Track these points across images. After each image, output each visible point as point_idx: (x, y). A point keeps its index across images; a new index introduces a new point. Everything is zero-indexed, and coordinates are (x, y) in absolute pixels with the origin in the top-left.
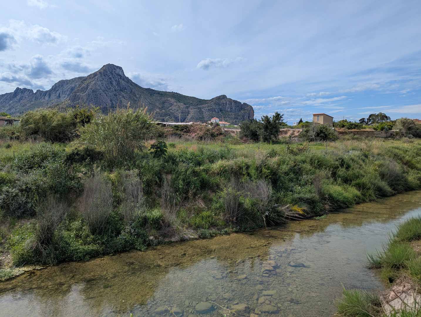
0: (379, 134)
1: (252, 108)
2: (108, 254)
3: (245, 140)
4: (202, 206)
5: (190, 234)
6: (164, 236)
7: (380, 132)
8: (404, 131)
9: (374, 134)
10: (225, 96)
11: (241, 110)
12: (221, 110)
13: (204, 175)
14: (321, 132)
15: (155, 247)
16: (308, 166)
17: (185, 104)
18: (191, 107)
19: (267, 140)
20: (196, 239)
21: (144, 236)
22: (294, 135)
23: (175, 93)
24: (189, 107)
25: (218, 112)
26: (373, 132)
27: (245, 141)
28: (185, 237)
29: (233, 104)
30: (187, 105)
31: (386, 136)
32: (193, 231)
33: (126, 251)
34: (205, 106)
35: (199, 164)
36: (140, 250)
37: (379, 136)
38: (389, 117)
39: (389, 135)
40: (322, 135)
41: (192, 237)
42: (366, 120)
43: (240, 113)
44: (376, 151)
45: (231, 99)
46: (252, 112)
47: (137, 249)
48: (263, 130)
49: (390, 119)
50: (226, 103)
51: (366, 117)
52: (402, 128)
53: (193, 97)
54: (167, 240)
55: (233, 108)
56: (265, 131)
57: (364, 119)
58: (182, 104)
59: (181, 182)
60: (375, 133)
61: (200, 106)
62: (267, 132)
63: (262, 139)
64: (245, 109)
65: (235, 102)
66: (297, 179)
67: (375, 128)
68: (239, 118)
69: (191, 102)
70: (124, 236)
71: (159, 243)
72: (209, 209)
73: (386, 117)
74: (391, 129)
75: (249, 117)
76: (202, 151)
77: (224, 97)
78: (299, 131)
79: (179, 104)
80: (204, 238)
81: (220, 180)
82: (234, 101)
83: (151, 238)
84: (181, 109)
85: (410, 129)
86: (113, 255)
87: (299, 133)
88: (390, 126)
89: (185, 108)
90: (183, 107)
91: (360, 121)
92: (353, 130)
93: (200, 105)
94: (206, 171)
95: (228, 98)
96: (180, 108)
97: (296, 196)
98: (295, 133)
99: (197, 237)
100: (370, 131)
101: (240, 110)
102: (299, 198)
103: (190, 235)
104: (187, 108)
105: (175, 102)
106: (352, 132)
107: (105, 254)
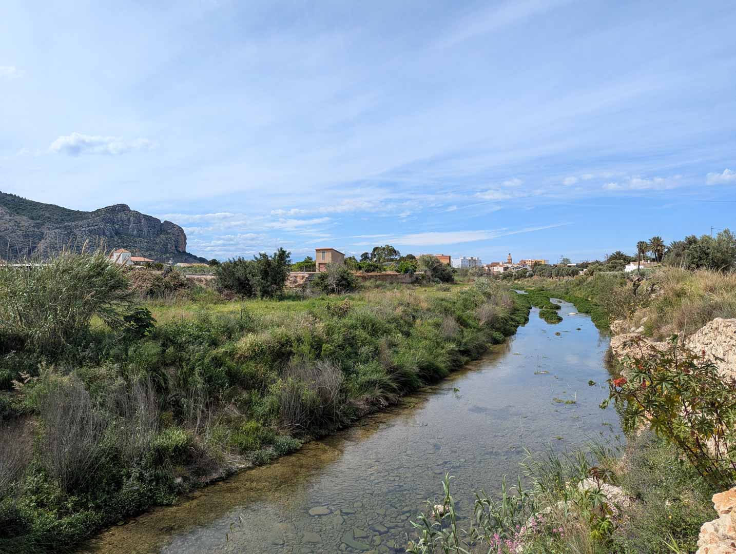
0: (404, 278)
1: (182, 231)
2: (114, 523)
3: (227, 295)
4: (235, 413)
5: (237, 462)
6: (199, 473)
7: (405, 276)
8: (429, 273)
9: (398, 279)
10: (126, 206)
11: (161, 233)
12: (117, 233)
13: (229, 362)
14: (342, 277)
15: (190, 495)
16: (362, 334)
17: (32, 219)
18: (47, 225)
19: (266, 293)
20: (249, 468)
21: (167, 479)
22: (297, 284)
23: (6, 194)
24: (43, 224)
25: (112, 237)
26: (396, 275)
27: (229, 298)
28: (232, 468)
29: (142, 221)
30: (39, 221)
31: (411, 281)
32: (239, 457)
33: (143, 512)
34: (80, 224)
35: (214, 343)
36: (169, 505)
37: (404, 281)
38: (398, 251)
39: (414, 278)
40: (344, 282)
41: (243, 466)
42: (370, 256)
43: (158, 240)
44: (425, 305)
45: (138, 213)
46: (182, 237)
47: (161, 505)
48: (258, 278)
49: (400, 254)
50: (129, 219)
51: (370, 251)
52: (426, 269)
53: (51, 205)
54: (204, 480)
55: (145, 230)
56: (262, 279)
57: (367, 253)
58: (25, 218)
59: (197, 378)
60: (399, 277)
61: (70, 224)
62: (267, 281)
63: (259, 293)
64: (169, 231)
65: (149, 219)
66: (356, 354)
67: (398, 270)
68: (157, 248)
69: (47, 215)
70: (131, 486)
71: (195, 487)
72: (250, 417)
73: (395, 251)
74: (415, 271)
75: (176, 247)
76: (206, 320)
77: (123, 208)
78: (303, 277)
79: (18, 218)
80: (261, 464)
81: (256, 367)
82: (145, 216)
83: (179, 480)
84: (23, 229)
85: (435, 270)
86: (125, 523)
87: (304, 280)
88: (413, 266)
89: (34, 227)
90: (26, 224)
91: (361, 256)
92: (372, 274)
93: (67, 221)
94: (231, 354)
95: (131, 209)
96: (18, 226)
97: (363, 379)
98: (298, 279)
99: (250, 464)
100: (393, 275)
101: (158, 235)
102: (368, 382)
103: (239, 463)
104: (38, 226)
105: (7, 213)
106: (372, 277)
107: (108, 524)
